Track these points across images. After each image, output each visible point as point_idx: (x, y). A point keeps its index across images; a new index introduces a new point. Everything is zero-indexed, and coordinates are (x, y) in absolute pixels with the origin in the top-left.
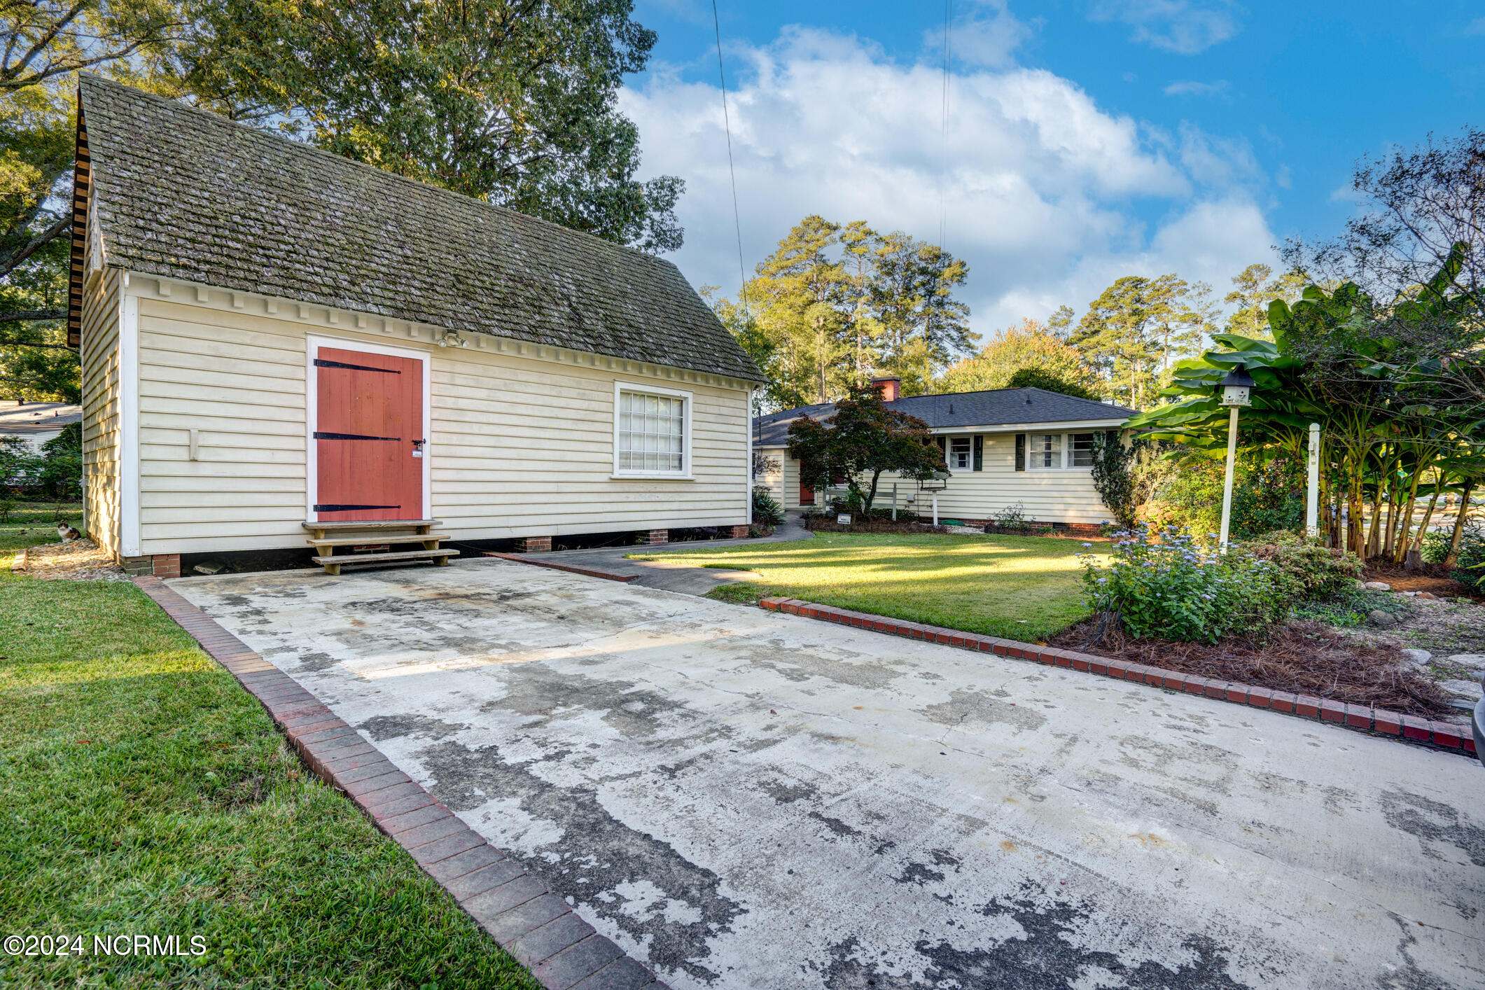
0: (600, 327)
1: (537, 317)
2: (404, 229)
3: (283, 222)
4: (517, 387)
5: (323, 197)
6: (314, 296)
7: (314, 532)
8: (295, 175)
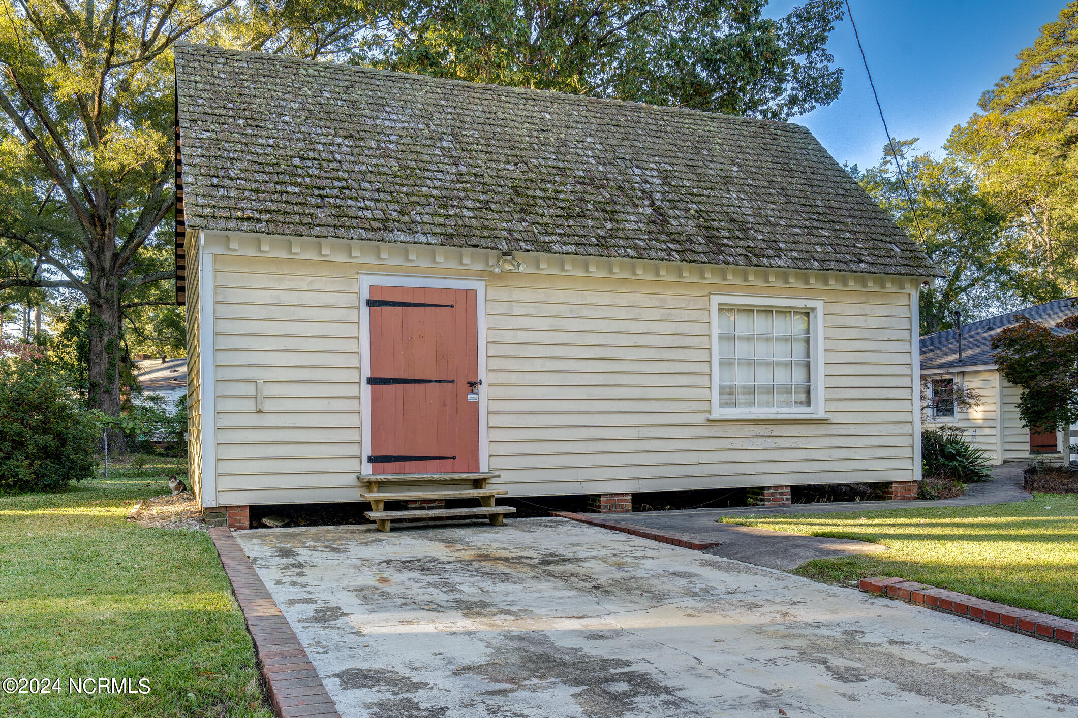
0: (690, 227)
1: (609, 225)
2: (460, 143)
3: (338, 157)
4: (585, 312)
5: (379, 122)
6: (363, 232)
7: (368, 485)
8: (353, 104)
